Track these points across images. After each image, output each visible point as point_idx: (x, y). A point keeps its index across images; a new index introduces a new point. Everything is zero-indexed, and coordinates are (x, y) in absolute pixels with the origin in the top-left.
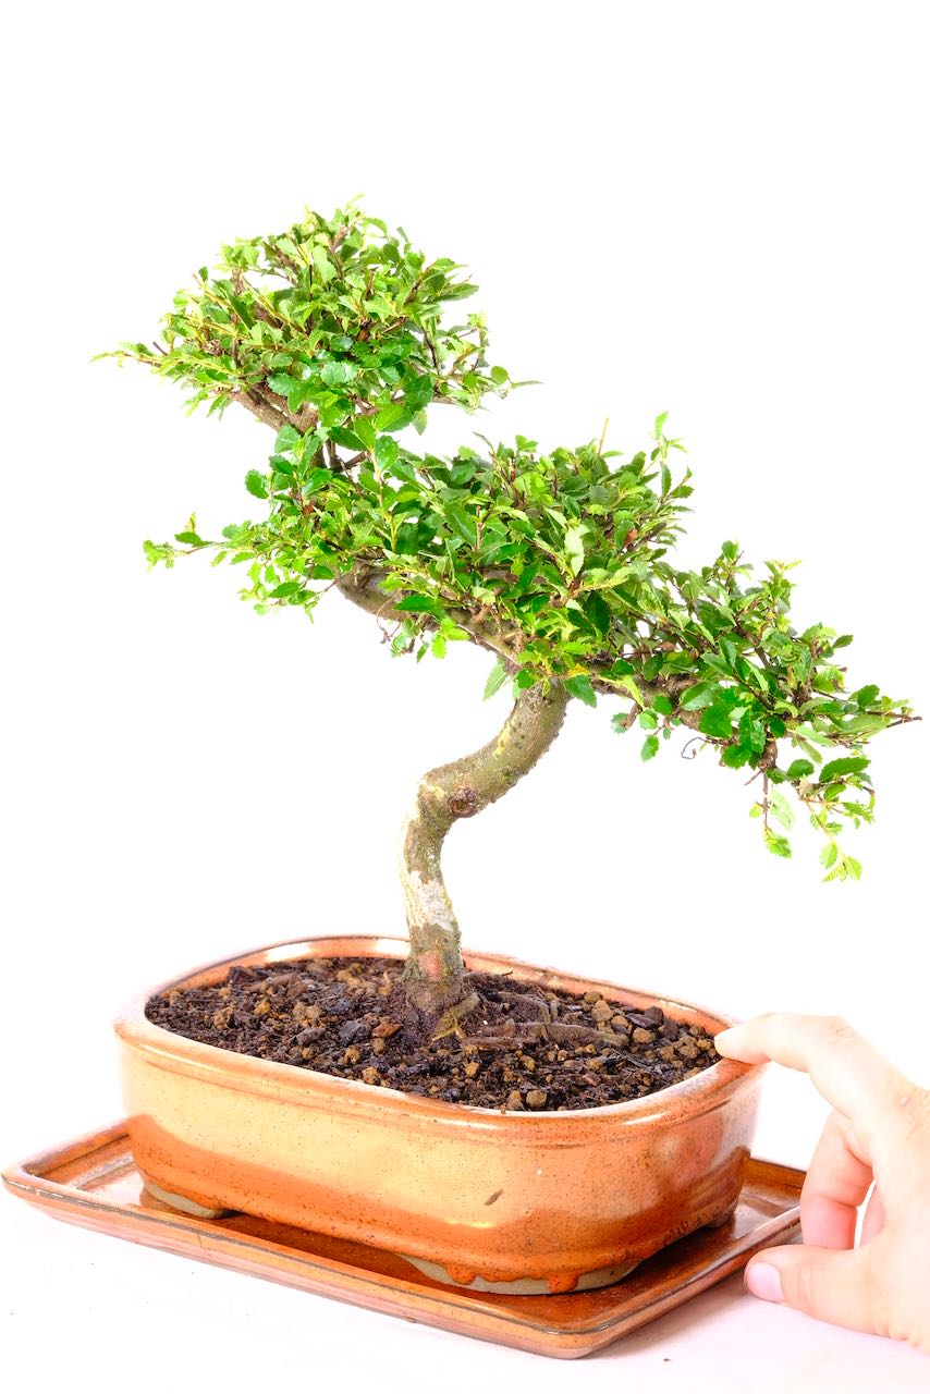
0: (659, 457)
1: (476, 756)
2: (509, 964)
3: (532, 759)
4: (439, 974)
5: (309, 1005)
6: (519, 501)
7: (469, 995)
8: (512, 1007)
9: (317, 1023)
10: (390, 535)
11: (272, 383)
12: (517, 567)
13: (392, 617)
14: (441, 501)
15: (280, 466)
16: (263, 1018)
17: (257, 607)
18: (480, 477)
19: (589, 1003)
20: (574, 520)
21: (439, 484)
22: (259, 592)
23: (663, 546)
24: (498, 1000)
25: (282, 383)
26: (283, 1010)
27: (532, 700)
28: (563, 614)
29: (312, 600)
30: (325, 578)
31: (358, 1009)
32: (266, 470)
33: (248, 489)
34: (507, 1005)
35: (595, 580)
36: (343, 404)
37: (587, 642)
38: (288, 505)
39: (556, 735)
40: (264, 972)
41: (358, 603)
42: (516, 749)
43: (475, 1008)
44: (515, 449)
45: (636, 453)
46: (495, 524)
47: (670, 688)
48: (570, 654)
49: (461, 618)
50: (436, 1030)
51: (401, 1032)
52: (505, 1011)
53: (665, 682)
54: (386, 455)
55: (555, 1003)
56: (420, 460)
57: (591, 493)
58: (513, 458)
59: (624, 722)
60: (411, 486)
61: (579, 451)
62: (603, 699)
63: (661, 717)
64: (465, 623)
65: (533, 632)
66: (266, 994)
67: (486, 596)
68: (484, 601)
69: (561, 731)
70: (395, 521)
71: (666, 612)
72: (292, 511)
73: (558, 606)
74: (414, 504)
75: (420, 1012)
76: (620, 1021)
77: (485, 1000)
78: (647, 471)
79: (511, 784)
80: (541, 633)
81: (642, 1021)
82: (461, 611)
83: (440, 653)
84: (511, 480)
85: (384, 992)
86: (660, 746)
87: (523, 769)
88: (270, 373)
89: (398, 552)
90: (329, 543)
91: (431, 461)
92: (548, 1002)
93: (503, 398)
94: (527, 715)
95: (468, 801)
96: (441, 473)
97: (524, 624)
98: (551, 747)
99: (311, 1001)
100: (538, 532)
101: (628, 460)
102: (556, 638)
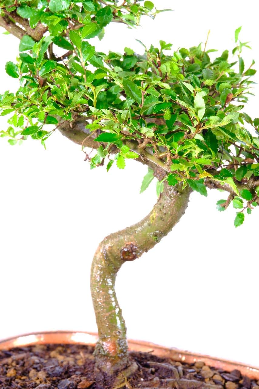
0: (237, 52)
1: (137, 226)
2: (150, 347)
3: (170, 226)
4: (115, 352)
5: (38, 371)
6: (164, 78)
7: (132, 364)
8: (156, 371)
9: (46, 382)
10: (93, 98)
11: (20, 12)
12: (167, 115)
13: (89, 146)
14: (120, 79)
15: (25, 59)
16: (12, 379)
17: (10, 141)
18: (140, 65)
19: (198, 368)
20: (198, 88)
21: (118, 69)
22: (11, 132)
23: (242, 104)
24: (148, 366)
25: (26, 11)
26: (23, 374)
27: (170, 193)
28: (194, 142)
29: (45, 136)
30: (53, 123)
31: (67, 373)
32: (17, 62)
33: (7, 72)
34: (153, 369)
35: (212, 122)
36: (64, 22)
37: (208, 158)
38: (31, 82)
39: (183, 213)
40: (8, 353)
41: (70, 138)
42: (161, 221)
43: (136, 371)
44: (159, 48)
45: (224, 51)
46: (152, 91)
47: (251, 184)
48: (200, 165)
49: (132, 146)
50: (114, 384)
51: (94, 386)
52: (153, 373)
53: (246, 181)
54: (88, 52)
55: (180, 368)
56: (105, 55)
57: (204, 73)
58: (158, 53)
59: (223, 205)
60: (101, 70)
61: (193, 49)
62: (211, 191)
63: (245, 202)
64: (135, 149)
65: (176, 152)
66: (13, 366)
67: (148, 132)
68: (147, 135)
69: (187, 210)
70: (96, 90)
71: (252, 141)
72: (33, 85)
73: (190, 137)
74: (103, 81)
75: (104, 374)
76: (218, 377)
77: (141, 367)
78: (230, 60)
79: (158, 241)
80: (181, 154)
81: (230, 377)
82: (132, 141)
83: (122, 166)
84: (158, 66)
85: (80, 363)
86: (245, 218)
87: (164, 232)
88: (19, 5)
89: (97, 107)
90: (58, 103)
91: (112, 55)
92: (176, 367)
93: (154, 19)
94: (167, 201)
95: (132, 252)
96: (118, 63)
97: (171, 148)
98: (180, 220)
99: (39, 369)
100: (178, 95)
101: (219, 55)
102: (189, 156)
